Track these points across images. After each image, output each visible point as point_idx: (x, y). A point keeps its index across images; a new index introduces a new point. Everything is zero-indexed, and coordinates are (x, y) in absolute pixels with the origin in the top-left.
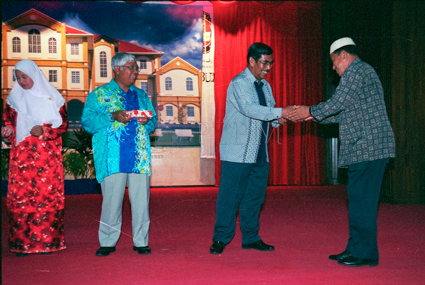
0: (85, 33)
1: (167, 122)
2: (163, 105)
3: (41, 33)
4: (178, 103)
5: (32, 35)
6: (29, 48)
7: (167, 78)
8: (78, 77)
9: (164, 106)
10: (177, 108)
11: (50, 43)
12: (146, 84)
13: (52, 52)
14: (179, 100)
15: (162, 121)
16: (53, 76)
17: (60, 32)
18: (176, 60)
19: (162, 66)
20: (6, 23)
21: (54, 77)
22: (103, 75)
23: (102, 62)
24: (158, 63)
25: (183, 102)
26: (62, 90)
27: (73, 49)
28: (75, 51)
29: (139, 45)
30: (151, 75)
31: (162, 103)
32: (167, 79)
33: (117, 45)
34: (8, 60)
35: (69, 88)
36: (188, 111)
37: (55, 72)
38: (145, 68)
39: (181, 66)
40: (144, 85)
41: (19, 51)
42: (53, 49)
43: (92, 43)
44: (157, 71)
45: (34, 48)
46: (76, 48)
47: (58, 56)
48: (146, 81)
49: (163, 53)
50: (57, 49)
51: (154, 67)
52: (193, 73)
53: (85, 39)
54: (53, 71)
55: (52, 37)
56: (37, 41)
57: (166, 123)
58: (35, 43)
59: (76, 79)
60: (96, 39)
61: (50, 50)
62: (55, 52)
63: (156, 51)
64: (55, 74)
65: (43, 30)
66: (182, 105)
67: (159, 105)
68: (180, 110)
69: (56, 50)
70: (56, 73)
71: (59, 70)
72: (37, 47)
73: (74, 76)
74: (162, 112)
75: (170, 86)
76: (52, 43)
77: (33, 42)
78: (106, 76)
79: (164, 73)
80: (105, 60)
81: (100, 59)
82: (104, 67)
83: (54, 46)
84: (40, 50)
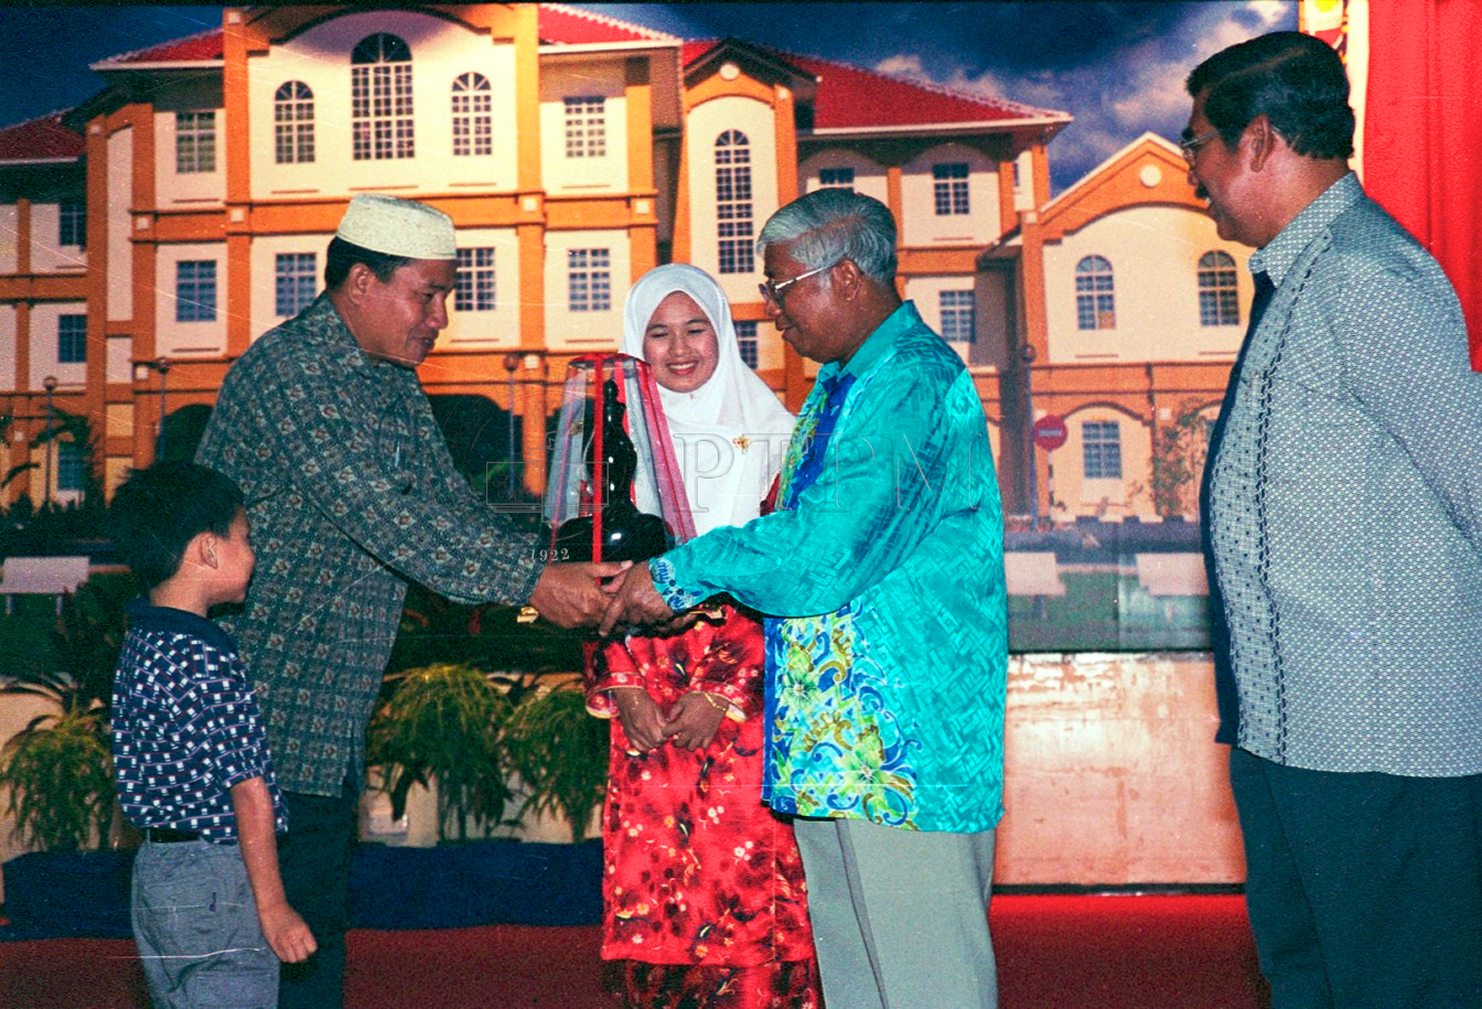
0: (637, 37)
1: (1090, 512)
2: (1064, 417)
3: (416, 52)
4: (1151, 400)
5: (371, 67)
6: (357, 136)
7: (1089, 258)
8: (601, 281)
9: (1069, 422)
10: (1147, 430)
11: (461, 104)
12: (966, 299)
13: (467, 152)
14: (1156, 386)
15: (1061, 505)
16: (474, 280)
17: (510, 40)
18: (1141, 151)
19: (1053, 196)
20: (244, 14)
21: (480, 285)
22: (731, 262)
23: (729, 189)
24: (1035, 180)
25: (1186, 396)
26: (521, 354)
27: (575, 128)
28: (585, 139)
29: (927, 82)
30: (993, 248)
31: (1059, 406)
32: (1087, 264)
33: (807, 93)
34: (251, 206)
35: (553, 342)
37: (485, 254)
38: (964, 208)
39: (1164, 184)
40: (957, 308)
41: (307, 155)
42: (472, 136)
43: (677, 88)
44: (1030, 225)
45: (378, 134)
46: (591, 122)
47: (498, 171)
48: (968, 283)
49: (1064, 117)
50: (495, 134)
51: (1012, 203)
53: (636, 68)
54: (474, 253)
55: (471, 68)
56: (394, 96)
57: (1081, 520)
58: (383, 107)
59: (589, 290)
60: (693, 63)
61: (457, 142)
62: (485, 147)
63: (1025, 109)
64: (485, 269)
65: (423, 33)
66: (1173, 413)
67: (1039, 414)
68: (1164, 442)
69: (488, 141)
70: (489, 263)
71: (506, 245)
72: (394, 128)
73: (583, 276)
74: (1057, 457)
75: (1101, 308)
76: (472, 104)
77: (377, 102)
78: (746, 265)
79: (1070, 232)
80: (742, 174)
81: (719, 171)
82: (740, 215)
83: (478, 120)
84: (410, 144)
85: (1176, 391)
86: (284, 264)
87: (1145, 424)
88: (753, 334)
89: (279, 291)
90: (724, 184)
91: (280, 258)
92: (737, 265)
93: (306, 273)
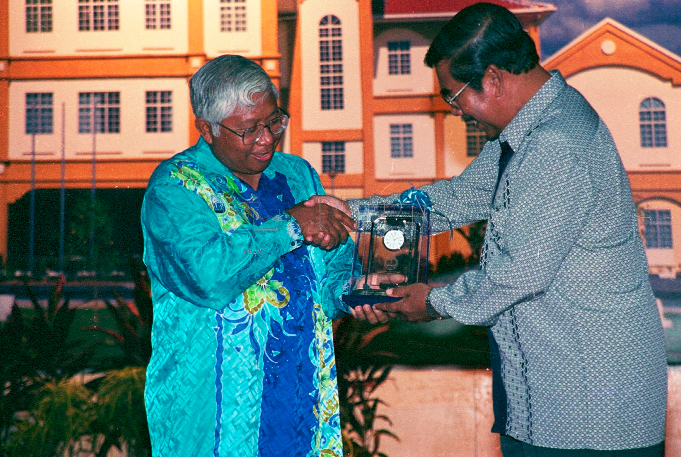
6: (81, 15)
13: (154, 27)
16: (159, 113)
18: (603, 30)
21: (163, 116)
22: (329, 102)
23: (327, 54)
27: (226, 12)
28: (233, 19)
34: (9, 60)
37: (166, 95)
39: (618, 52)
42: (158, 16)
45: (95, 14)
46: (237, 8)
47: (175, 40)
49: (550, 7)
50: (173, 16)
52: (669, 80)
54: (159, 94)
61: (148, 20)
62: (166, 24)
64: (166, 105)
69: (169, 20)
70: (169, 101)
72: (106, 10)
78: (338, 105)
80: (337, 45)
81: (321, 42)
82: (334, 71)
83: (162, 6)
84: (117, 21)
86: (32, 100)
88: (343, 150)
89: (28, 118)
90: (325, 51)
91: (29, 95)
92: (332, 105)
93: (46, 106)
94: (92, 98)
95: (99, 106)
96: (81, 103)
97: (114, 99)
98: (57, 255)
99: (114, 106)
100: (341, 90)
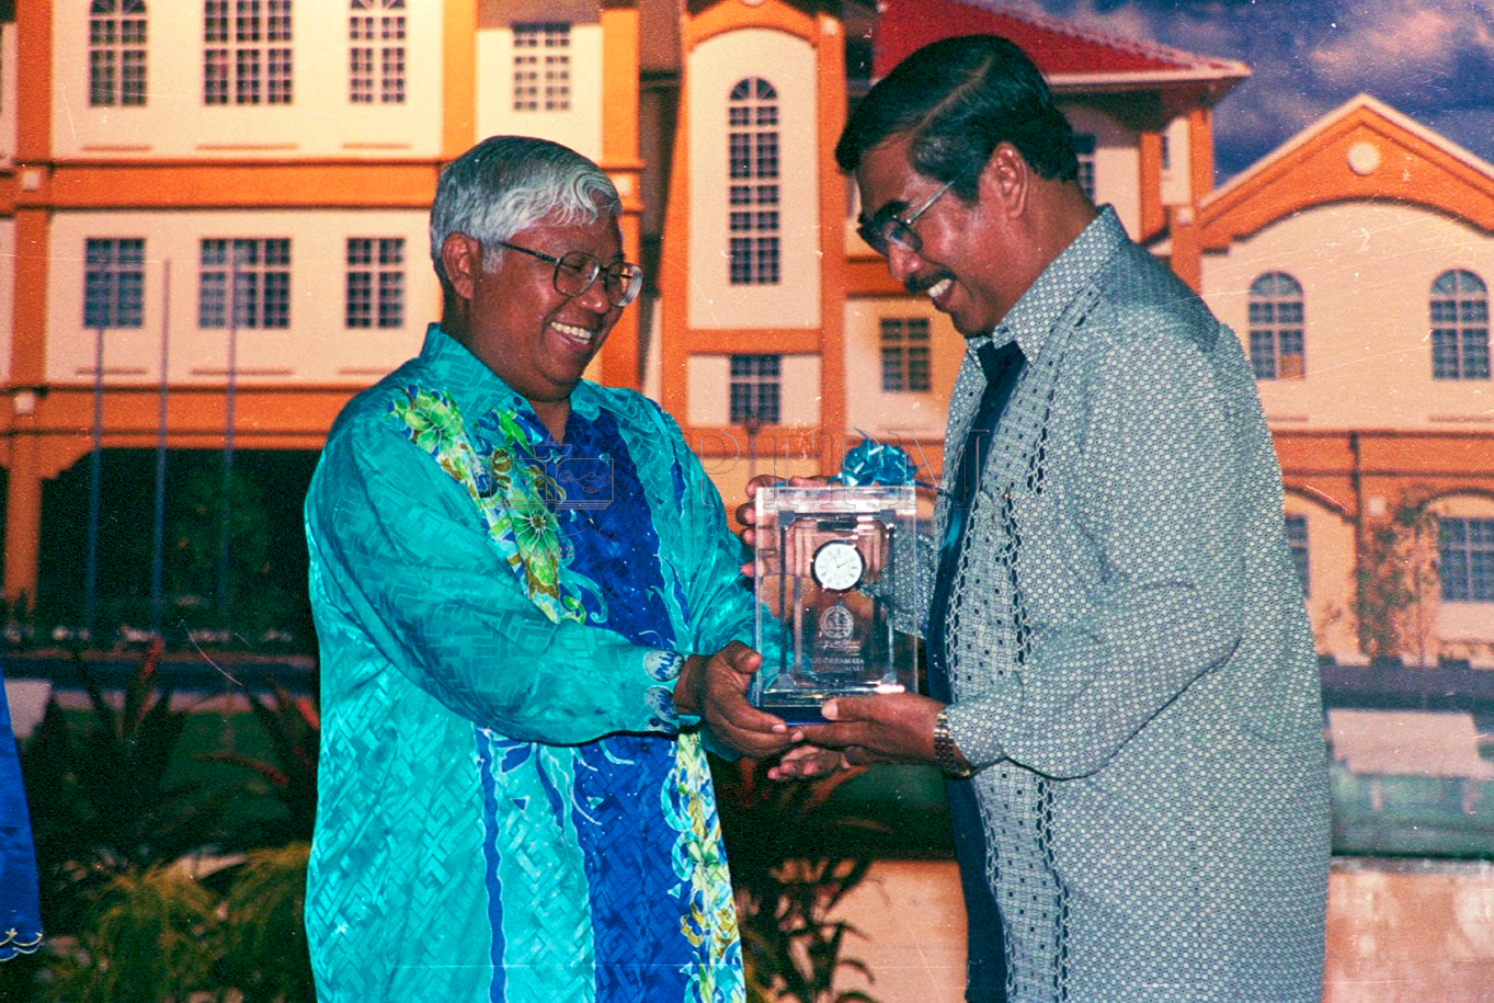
4: (1356, 486)
6: (209, 69)
7: (1268, 276)
10: (1349, 530)
11: (362, 29)
13: (369, 98)
14: (1364, 464)
16: (375, 285)
18: (1353, 121)
19: (1219, 182)
21: (383, 292)
22: (747, 267)
23: (746, 163)
24: (1193, 159)
25: (1405, 482)
27: (526, 68)
28: (541, 83)
32: (1265, 286)
33: (863, 27)
34: (51, 166)
36: (1445, 553)
37: (391, 248)
39: (1382, 172)
42: (377, 75)
44: (1184, 225)
45: (241, 69)
46: (550, 60)
47: (414, 127)
49: (1237, 68)
50: (411, 74)
51: (1157, 192)
54: (375, 245)
56: (265, 14)
58: (249, 30)
61: (355, 83)
62: (395, 92)
63: (1181, 56)
64: (390, 268)
66: (1389, 506)
68: (1375, 546)
69: (400, 83)
70: (398, 259)
72: (264, 61)
75: (1286, 349)
76: (378, 28)
77: (240, 22)
78: (768, 273)
79: (1242, 238)
80: (768, 142)
81: (733, 137)
82: (761, 201)
83: (386, 52)
84: (287, 84)
85: (1391, 474)
86: (97, 252)
87: (1347, 519)
88: (776, 372)
89: (89, 292)
90: (741, 156)
91: (91, 243)
92: (755, 273)
93: (130, 268)
94: (230, 252)
95: (245, 268)
96: (205, 260)
97: (278, 253)
98: (146, 592)
99: (277, 269)
100: (775, 241)
